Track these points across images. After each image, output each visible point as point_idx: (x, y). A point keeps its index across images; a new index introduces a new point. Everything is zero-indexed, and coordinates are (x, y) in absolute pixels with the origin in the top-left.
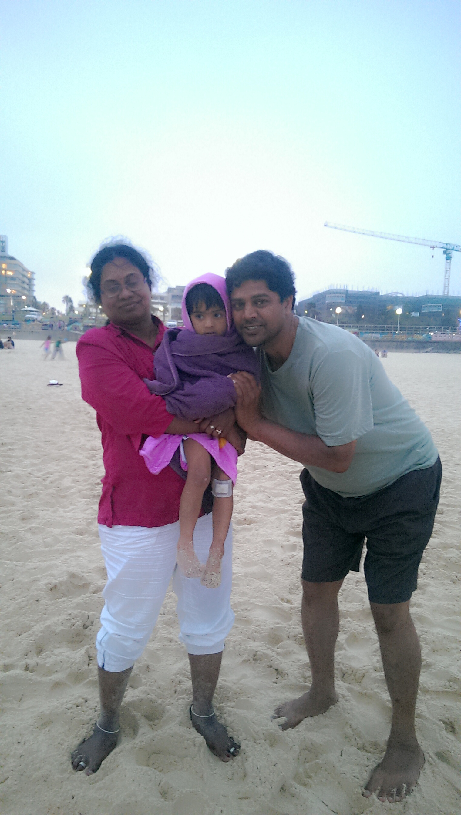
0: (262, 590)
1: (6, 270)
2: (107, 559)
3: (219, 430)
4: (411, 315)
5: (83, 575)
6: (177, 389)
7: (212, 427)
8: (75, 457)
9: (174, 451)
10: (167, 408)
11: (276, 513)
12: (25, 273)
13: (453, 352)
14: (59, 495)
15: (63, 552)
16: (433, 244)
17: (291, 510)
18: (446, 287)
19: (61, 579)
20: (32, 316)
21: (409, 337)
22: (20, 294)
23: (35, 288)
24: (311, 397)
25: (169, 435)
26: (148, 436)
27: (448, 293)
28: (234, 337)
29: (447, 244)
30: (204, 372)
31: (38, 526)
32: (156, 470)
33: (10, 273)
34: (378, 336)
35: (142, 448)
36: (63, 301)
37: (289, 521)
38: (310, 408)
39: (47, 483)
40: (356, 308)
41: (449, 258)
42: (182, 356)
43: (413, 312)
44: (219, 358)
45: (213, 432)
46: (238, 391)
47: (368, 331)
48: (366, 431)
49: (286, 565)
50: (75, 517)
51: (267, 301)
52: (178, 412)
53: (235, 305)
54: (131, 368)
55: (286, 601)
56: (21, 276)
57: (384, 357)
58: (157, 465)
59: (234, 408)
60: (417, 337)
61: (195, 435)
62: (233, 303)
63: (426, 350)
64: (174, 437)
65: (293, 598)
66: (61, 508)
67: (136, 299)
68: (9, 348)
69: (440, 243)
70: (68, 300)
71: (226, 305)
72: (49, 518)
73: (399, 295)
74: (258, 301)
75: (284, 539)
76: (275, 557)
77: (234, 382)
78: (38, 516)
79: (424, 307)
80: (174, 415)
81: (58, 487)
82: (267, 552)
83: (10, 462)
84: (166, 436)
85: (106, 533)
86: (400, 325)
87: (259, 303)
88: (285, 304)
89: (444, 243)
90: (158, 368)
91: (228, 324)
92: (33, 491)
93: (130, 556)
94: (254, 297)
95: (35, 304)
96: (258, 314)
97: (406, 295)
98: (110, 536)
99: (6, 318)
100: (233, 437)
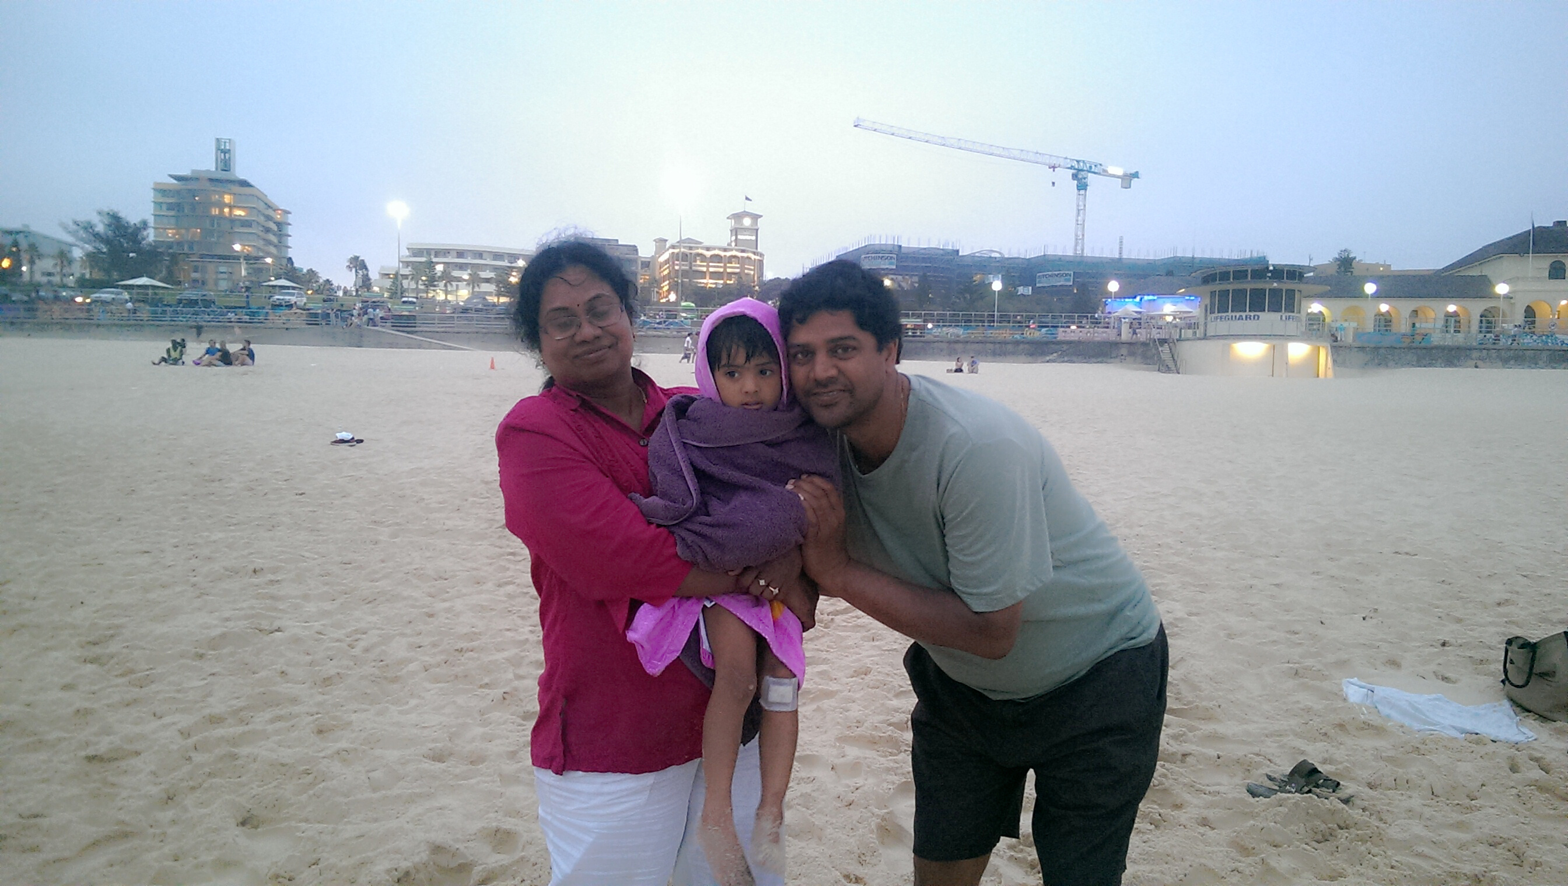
0: (809, 861)
1: (231, 207)
2: (551, 835)
3: (775, 588)
4: (1018, 292)
5: (457, 847)
6: (695, 513)
7: (762, 582)
8: (405, 594)
9: (690, 630)
10: (679, 550)
11: (813, 697)
12: (270, 212)
13: (1095, 360)
14: (386, 678)
15: (411, 799)
16: (1054, 161)
17: (841, 692)
18: (1079, 240)
19: (417, 859)
20: (287, 298)
21: (1016, 334)
22: (261, 254)
23: (290, 241)
24: (941, 524)
25: (677, 599)
26: (642, 604)
27: (1083, 250)
28: (797, 410)
29: (1078, 161)
30: (747, 479)
31: (352, 746)
32: (655, 668)
33: (239, 212)
34: (960, 331)
35: (631, 628)
36: (348, 267)
37: (841, 715)
38: (937, 541)
39: (357, 651)
40: (916, 279)
41: (1082, 186)
42: (701, 447)
43: (1019, 286)
44: (771, 450)
45: (763, 591)
46: (810, 514)
47: (941, 324)
48: (1041, 581)
49: (847, 806)
50: (424, 723)
51: (854, 348)
52: (700, 558)
53: (795, 355)
54: (605, 474)
55: (854, 880)
56: (262, 219)
57: (972, 372)
58: (659, 656)
59: (800, 547)
60: (1030, 334)
61: (727, 598)
62: (792, 351)
63: (1048, 358)
64: (689, 602)
65: (866, 874)
66: (392, 704)
67: (606, 342)
68: (243, 364)
69: (1066, 158)
70: (358, 264)
71: (781, 354)
72: (373, 728)
73: (993, 255)
74: (838, 348)
75: (835, 752)
76: (823, 791)
77: (802, 498)
78: (350, 723)
79: (1039, 276)
80: (690, 565)
81: (382, 661)
82: (808, 781)
83: (276, 609)
84: (675, 601)
85: (551, 786)
86: (998, 312)
87: (840, 351)
88: (885, 353)
89: (1073, 160)
90: (661, 475)
91: (784, 387)
92: (333, 672)
93: (597, 829)
94: (833, 340)
95: (291, 272)
96: (840, 371)
97: (1006, 256)
98: (560, 792)
99: (233, 300)
100: (796, 600)
